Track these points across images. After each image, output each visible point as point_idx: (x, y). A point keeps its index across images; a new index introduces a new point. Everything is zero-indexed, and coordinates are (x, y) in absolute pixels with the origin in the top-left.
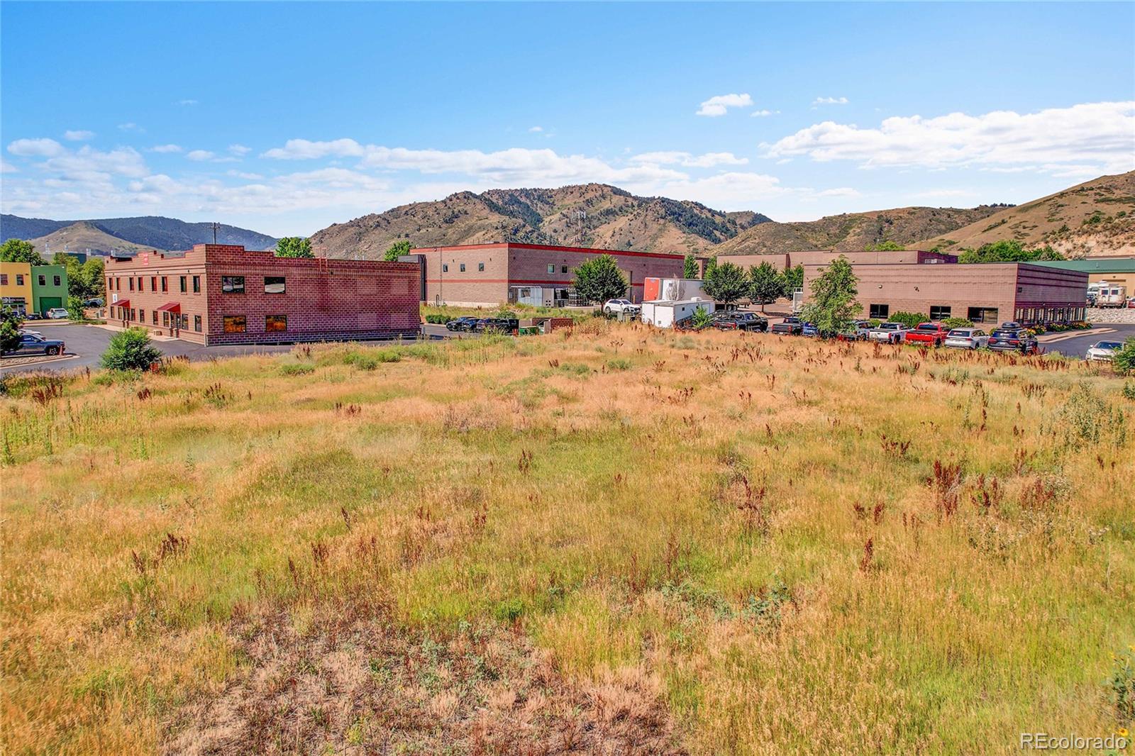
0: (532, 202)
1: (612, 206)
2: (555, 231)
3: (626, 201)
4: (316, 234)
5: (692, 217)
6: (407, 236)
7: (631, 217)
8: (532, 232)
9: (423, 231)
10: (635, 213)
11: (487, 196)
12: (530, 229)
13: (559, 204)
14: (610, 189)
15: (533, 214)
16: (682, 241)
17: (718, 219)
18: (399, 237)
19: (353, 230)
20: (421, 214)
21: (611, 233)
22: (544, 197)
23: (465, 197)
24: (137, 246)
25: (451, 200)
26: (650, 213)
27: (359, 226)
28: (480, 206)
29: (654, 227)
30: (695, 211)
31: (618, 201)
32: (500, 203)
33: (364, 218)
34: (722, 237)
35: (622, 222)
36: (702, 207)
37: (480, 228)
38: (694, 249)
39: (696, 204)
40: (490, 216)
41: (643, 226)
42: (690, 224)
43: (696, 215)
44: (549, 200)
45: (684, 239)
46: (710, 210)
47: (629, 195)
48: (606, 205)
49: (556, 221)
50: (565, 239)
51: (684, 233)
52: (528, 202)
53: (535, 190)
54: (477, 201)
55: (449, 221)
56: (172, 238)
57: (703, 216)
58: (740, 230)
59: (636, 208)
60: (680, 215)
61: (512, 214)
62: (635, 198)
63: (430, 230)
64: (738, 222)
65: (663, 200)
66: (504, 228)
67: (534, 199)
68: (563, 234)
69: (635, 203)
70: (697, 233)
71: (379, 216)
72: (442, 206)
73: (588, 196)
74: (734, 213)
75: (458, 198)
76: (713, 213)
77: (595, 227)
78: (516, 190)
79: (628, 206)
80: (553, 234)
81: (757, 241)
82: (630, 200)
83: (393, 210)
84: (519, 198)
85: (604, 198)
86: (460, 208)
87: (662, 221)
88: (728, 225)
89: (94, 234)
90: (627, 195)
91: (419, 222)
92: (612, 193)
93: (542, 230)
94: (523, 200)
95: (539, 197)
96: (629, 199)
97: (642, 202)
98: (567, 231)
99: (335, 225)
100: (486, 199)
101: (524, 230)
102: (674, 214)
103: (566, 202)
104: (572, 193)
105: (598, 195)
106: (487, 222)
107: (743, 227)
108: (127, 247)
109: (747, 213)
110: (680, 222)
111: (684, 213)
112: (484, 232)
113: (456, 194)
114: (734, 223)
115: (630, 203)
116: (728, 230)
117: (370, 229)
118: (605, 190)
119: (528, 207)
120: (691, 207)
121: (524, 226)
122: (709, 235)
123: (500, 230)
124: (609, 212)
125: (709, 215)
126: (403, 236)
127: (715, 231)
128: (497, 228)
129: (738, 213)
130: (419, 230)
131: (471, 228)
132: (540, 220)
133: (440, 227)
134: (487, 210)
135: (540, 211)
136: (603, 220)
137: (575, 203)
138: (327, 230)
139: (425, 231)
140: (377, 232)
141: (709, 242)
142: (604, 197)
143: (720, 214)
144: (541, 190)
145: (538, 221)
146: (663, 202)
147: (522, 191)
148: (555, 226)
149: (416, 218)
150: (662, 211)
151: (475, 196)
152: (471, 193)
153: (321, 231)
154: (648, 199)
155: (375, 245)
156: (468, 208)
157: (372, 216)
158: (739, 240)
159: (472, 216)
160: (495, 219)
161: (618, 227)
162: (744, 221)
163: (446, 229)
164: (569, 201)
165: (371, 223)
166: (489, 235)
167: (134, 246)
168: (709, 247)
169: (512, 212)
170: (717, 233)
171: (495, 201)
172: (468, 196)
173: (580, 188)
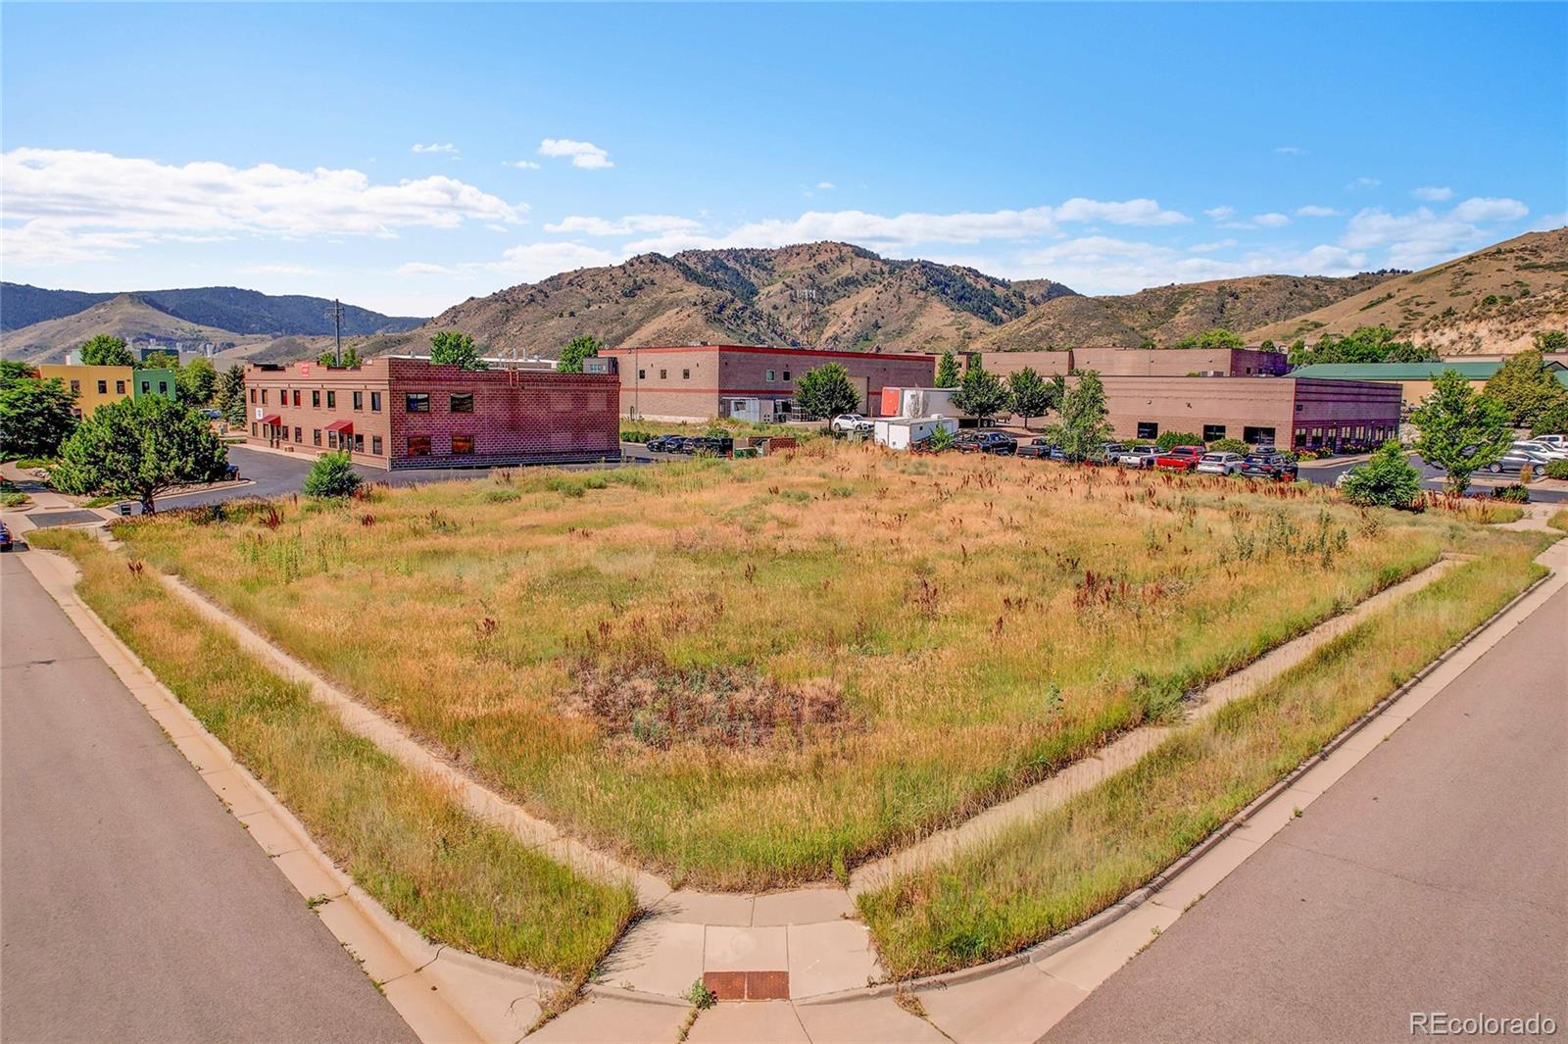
0: (743, 267)
1: (853, 272)
2: (775, 308)
3: (873, 266)
4: (447, 312)
5: (963, 287)
6: (572, 314)
7: (879, 288)
8: (744, 309)
9: (594, 308)
10: (886, 282)
11: (682, 260)
12: (741, 305)
13: (780, 270)
14: (850, 249)
15: (746, 283)
16: (948, 321)
17: (999, 291)
18: (561, 315)
19: (498, 306)
20: (591, 284)
21: (852, 310)
22: (760, 260)
23: (651, 261)
24: (201, 327)
25: (632, 265)
26: (905, 283)
27: (507, 301)
28: (671, 274)
29: (912, 302)
30: (968, 280)
31: (862, 265)
32: (700, 268)
33: (513, 289)
34: (1004, 316)
35: (866, 295)
36: (977, 275)
37: (673, 304)
38: (966, 333)
39: (970, 270)
40: (685, 288)
41: (895, 300)
42: (961, 298)
43: (970, 286)
44: (766, 264)
45: (953, 318)
46: (988, 279)
47: (876, 257)
48: (845, 271)
49: (776, 294)
50: (788, 318)
51: (952, 310)
52: (738, 267)
53: (748, 251)
54: (667, 266)
55: (630, 294)
56: (249, 317)
57: (979, 287)
58: (1029, 306)
59: (886, 276)
60: (947, 285)
61: (716, 284)
62: (886, 262)
63: (603, 306)
64: (1027, 294)
65: (925, 266)
66: (705, 303)
67: (746, 263)
68: (786, 312)
69: (886, 269)
70: (971, 311)
71: (533, 287)
72: (620, 273)
73: (820, 259)
74: (1022, 283)
75: (641, 262)
76: (993, 281)
77: (830, 302)
78: (721, 251)
79: (875, 273)
80: (772, 312)
81: (1051, 322)
82: (878, 264)
83: (552, 279)
84: (725, 261)
85: (842, 262)
86: (644, 276)
87: (922, 294)
88: (1014, 299)
89: (142, 311)
90: (875, 257)
91: (589, 296)
92: (853, 255)
93: (757, 306)
94: (731, 264)
95: (753, 260)
96: (876, 263)
97: (895, 267)
98: (791, 308)
99: (472, 299)
100: (680, 264)
101: (732, 306)
102: (938, 283)
103: (790, 267)
104: (798, 254)
105: (833, 257)
106: (682, 295)
107: (1033, 302)
108: (187, 329)
109: (1040, 282)
110: (947, 294)
111: (953, 283)
112: (677, 310)
113: (639, 256)
114: (1022, 297)
115: (878, 269)
116: (1012, 306)
117: (521, 306)
118: (845, 250)
119: (739, 274)
120: (962, 274)
121: (733, 301)
122: (986, 314)
123: (700, 307)
124: (849, 282)
125: (987, 285)
126: (566, 314)
127: (995, 308)
128: (695, 304)
129: (1028, 282)
130: (588, 306)
131: (660, 303)
132: (755, 293)
133: (617, 302)
134: (682, 280)
135: (753, 280)
136: (841, 293)
137: (802, 268)
138: (462, 305)
139: (596, 307)
140: (530, 309)
141: (986, 323)
142: (842, 260)
143: (1004, 284)
144: (757, 250)
145: (752, 293)
146: (924, 267)
147: (730, 251)
148: (775, 300)
149: (583, 291)
150: (923, 281)
151: (665, 260)
152: (659, 256)
153: (453, 308)
154: (903, 262)
155: (528, 328)
156: (657, 276)
157: (524, 287)
158: (1027, 320)
159: (661, 287)
160: (693, 291)
161: (861, 302)
162: (1035, 293)
163: (626, 305)
164: (795, 265)
165: (522, 297)
166: (685, 314)
167: (197, 327)
168: (988, 330)
169: (715, 282)
170: (998, 311)
171: (692, 266)
172: (655, 259)
173: (810, 247)
